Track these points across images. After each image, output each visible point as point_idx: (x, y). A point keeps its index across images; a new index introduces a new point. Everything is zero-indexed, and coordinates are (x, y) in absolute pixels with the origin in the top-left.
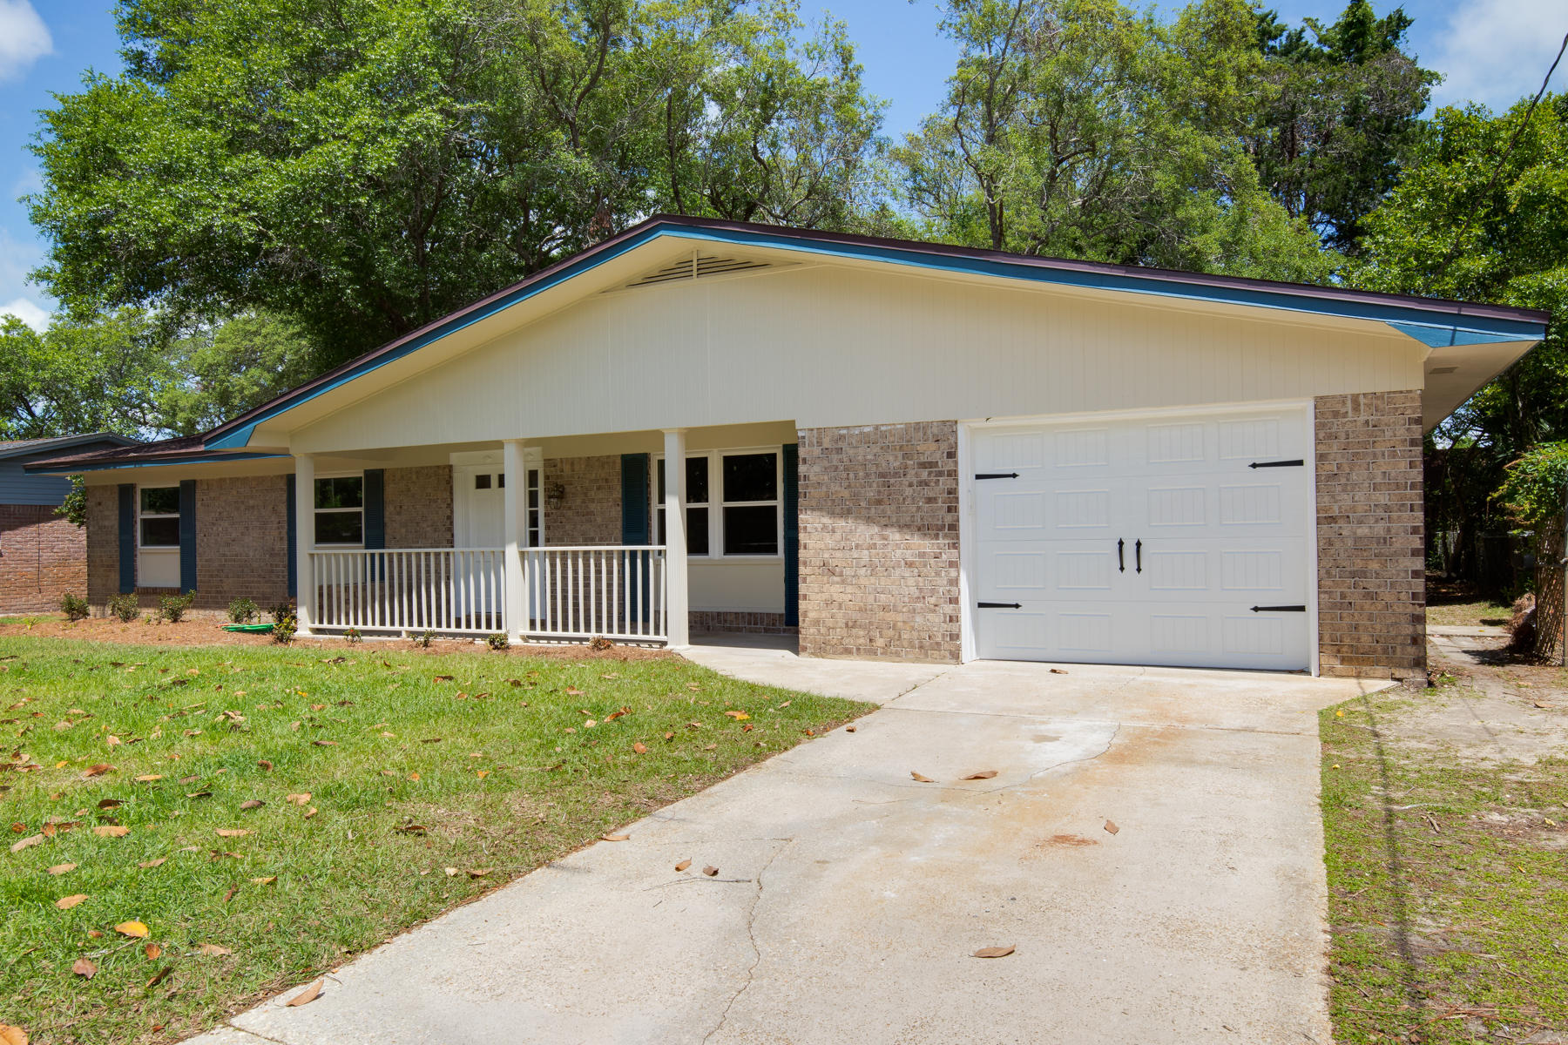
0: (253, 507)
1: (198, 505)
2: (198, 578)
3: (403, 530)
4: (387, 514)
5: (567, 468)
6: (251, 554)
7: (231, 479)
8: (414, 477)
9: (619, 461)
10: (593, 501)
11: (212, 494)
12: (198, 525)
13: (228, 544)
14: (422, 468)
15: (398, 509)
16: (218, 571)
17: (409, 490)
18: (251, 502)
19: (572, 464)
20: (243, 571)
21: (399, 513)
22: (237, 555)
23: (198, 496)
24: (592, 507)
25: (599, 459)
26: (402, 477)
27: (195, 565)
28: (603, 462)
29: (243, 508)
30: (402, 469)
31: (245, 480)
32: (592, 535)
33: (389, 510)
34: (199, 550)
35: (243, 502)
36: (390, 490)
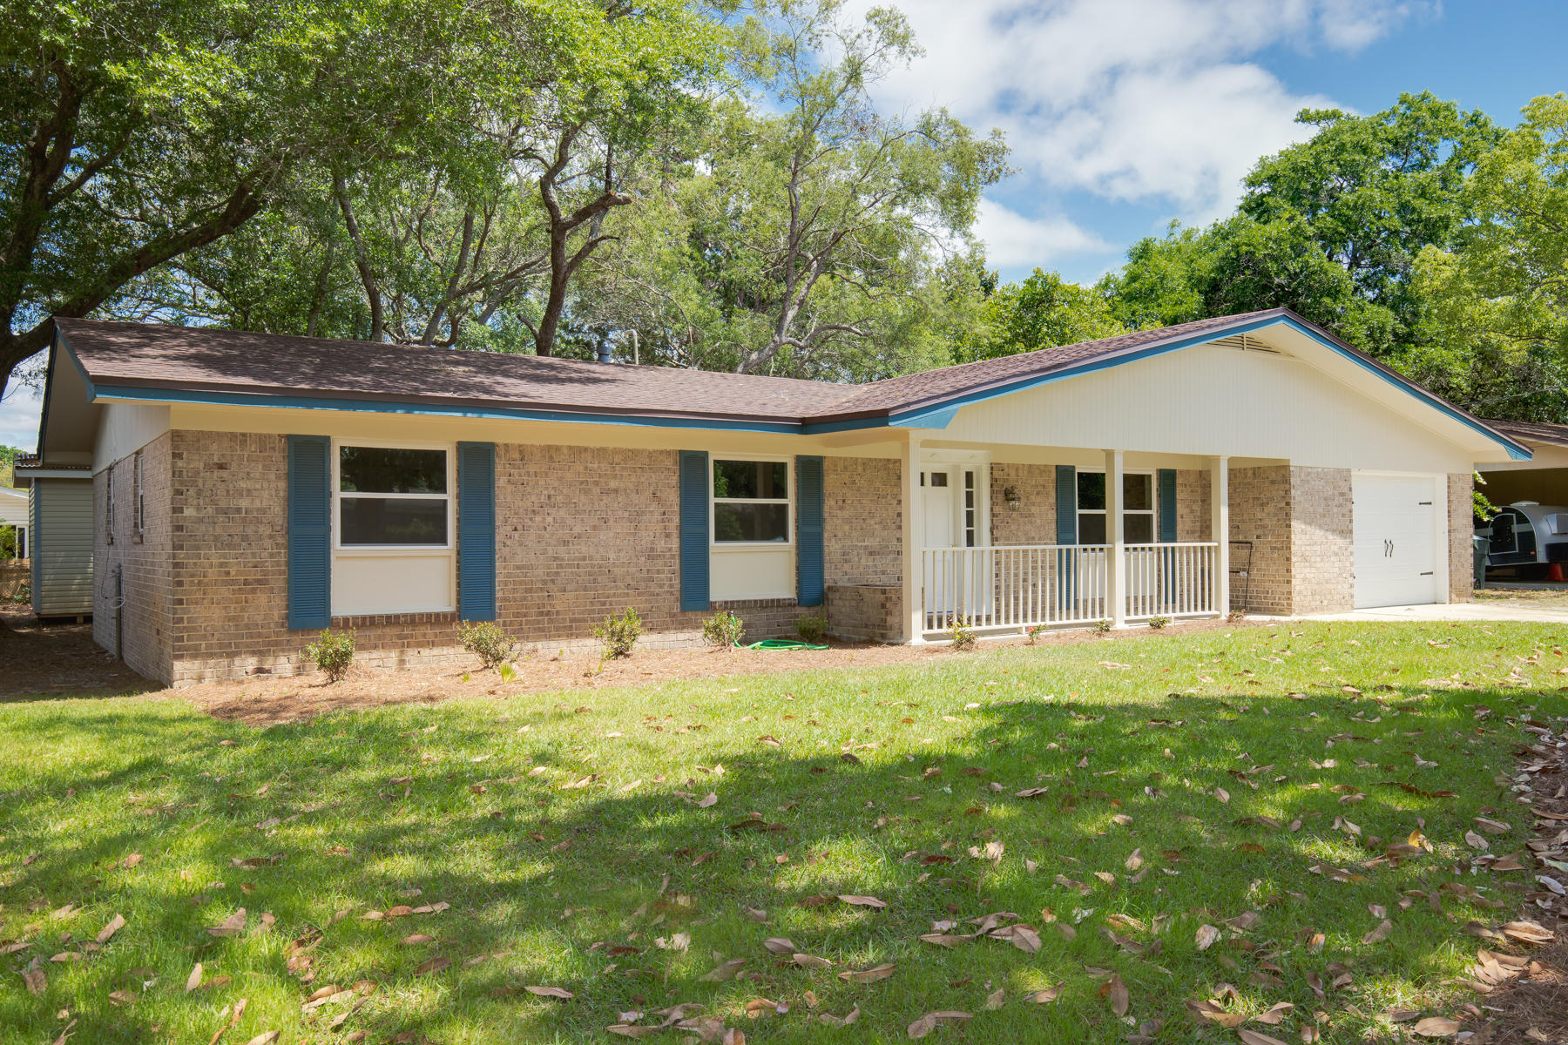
0: (616, 491)
1: (501, 482)
2: (499, 595)
3: (847, 528)
4: (826, 509)
5: (1013, 473)
6: (612, 556)
7: (570, 448)
8: (860, 469)
9: (1054, 470)
10: (1033, 504)
11: (532, 468)
12: (500, 514)
13: (566, 543)
14: (870, 459)
15: (840, 503)
16: (545, 582)
17: (854, 482)
18: (613, 484)
19: (1017, 470)
20: (595, 581)
21: (841, 508)
22: (584, 559)
23: (499, 469)
24: (1034, 509)
25: (1038, 467)
26: (845, 468)
27: (492, 576)
28: (1042, 470)
29: (596, 490)
30: (846, 459)
31: (600, 453)
32: (1033, 534)
33: (829, 504)
34: (501, 550)
35: (596, 483)
36: (830, 481)
